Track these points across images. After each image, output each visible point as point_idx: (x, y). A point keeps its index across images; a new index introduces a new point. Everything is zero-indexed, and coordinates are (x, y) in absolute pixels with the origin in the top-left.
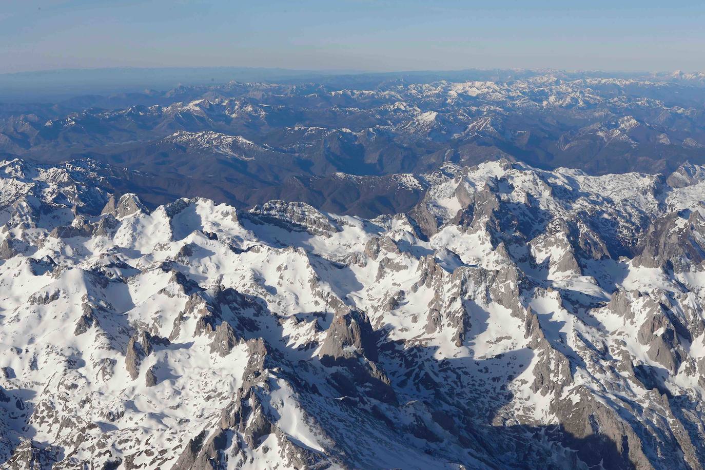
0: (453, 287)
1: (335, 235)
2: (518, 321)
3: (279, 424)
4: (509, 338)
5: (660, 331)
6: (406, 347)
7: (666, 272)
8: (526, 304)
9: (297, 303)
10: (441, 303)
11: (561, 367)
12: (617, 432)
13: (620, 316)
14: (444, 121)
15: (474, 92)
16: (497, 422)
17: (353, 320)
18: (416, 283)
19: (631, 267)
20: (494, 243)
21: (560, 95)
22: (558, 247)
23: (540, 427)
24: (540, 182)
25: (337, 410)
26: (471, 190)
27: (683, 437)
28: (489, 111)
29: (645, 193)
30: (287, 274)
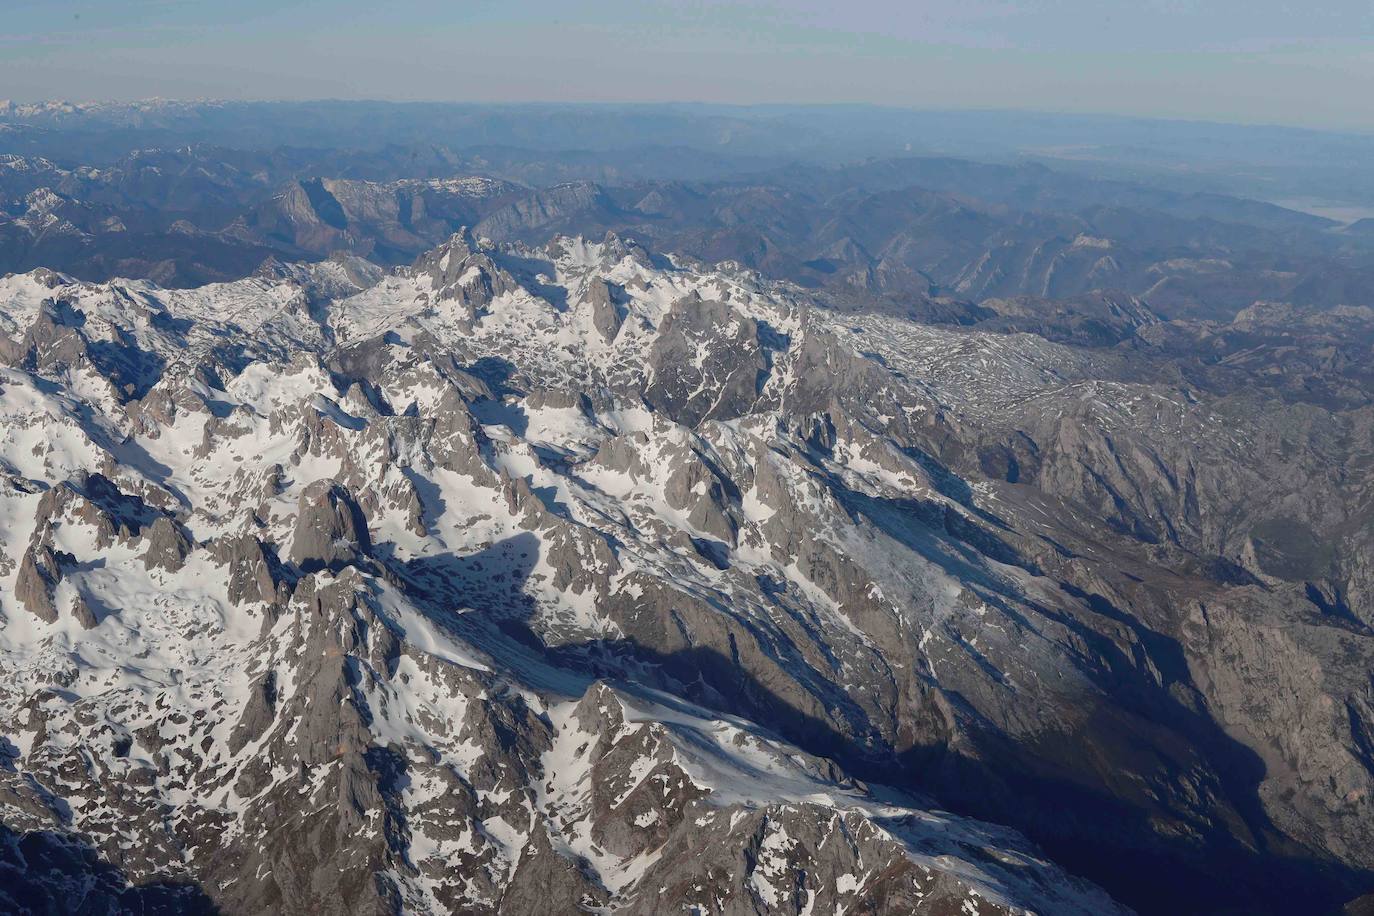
0: (374, 450)
2: (491, 492)
3: (408, 640)
4: (487, 517)
5: (701, 488)
7: (585, 413)
8: (492, 465)
10: (362, 475)
11: (593, 548)
12: (717, 630)
13: (622, 473)
17: (339, 500)
18: (296, 451)
19: (528, 411)
20: (341, 385)
22: (424, 385)
23: (595, 639)
24: (126, 303)
27: (794, 630)
29: (293, 310)
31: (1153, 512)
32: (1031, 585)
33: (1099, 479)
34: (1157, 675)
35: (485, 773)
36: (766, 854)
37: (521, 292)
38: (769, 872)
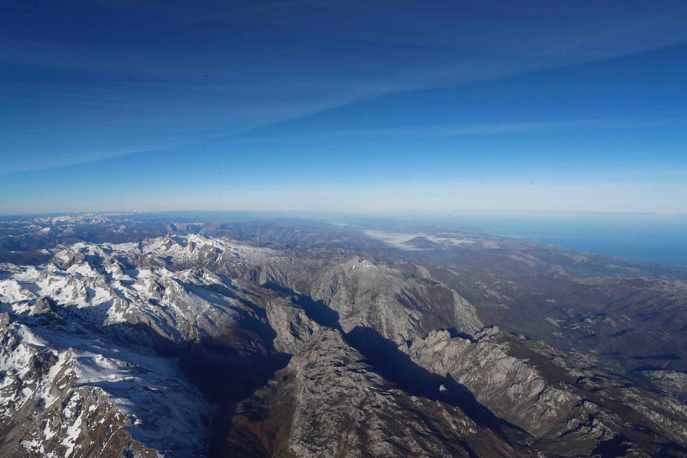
0: (81, 284)
1: (24, 273)
2: (107, 292)
3: (23, 340)
4: (104, 297)
5: (155, 288)
6: (65, 306)
7: (152, 271)
8: (109, 286)
9: (14, 298)
10: (77, 290)
11: (124, 304)
12: (147, 320)
13: (141, 286)
14: (54, 231)
15: (62, 220)
16: (105, 324)
18: (66, 285)
19: (140, 271)
20: (92, 269)
21: (96, 220)
22: (115, 267)
23: (120, 323)
24: (99, 248)
25: (47, 331)
26: (73, 253)
27: (168, 318)
28: (70, 226)
29: (135, 248)
30: (7, 289)
31: (279, 280)
32: (233, 301)
33: (269, 275)
34: (258, 318)
35: (27, 376)
36: (71, 402)
37: (177, 244)
38: (70, 407)
